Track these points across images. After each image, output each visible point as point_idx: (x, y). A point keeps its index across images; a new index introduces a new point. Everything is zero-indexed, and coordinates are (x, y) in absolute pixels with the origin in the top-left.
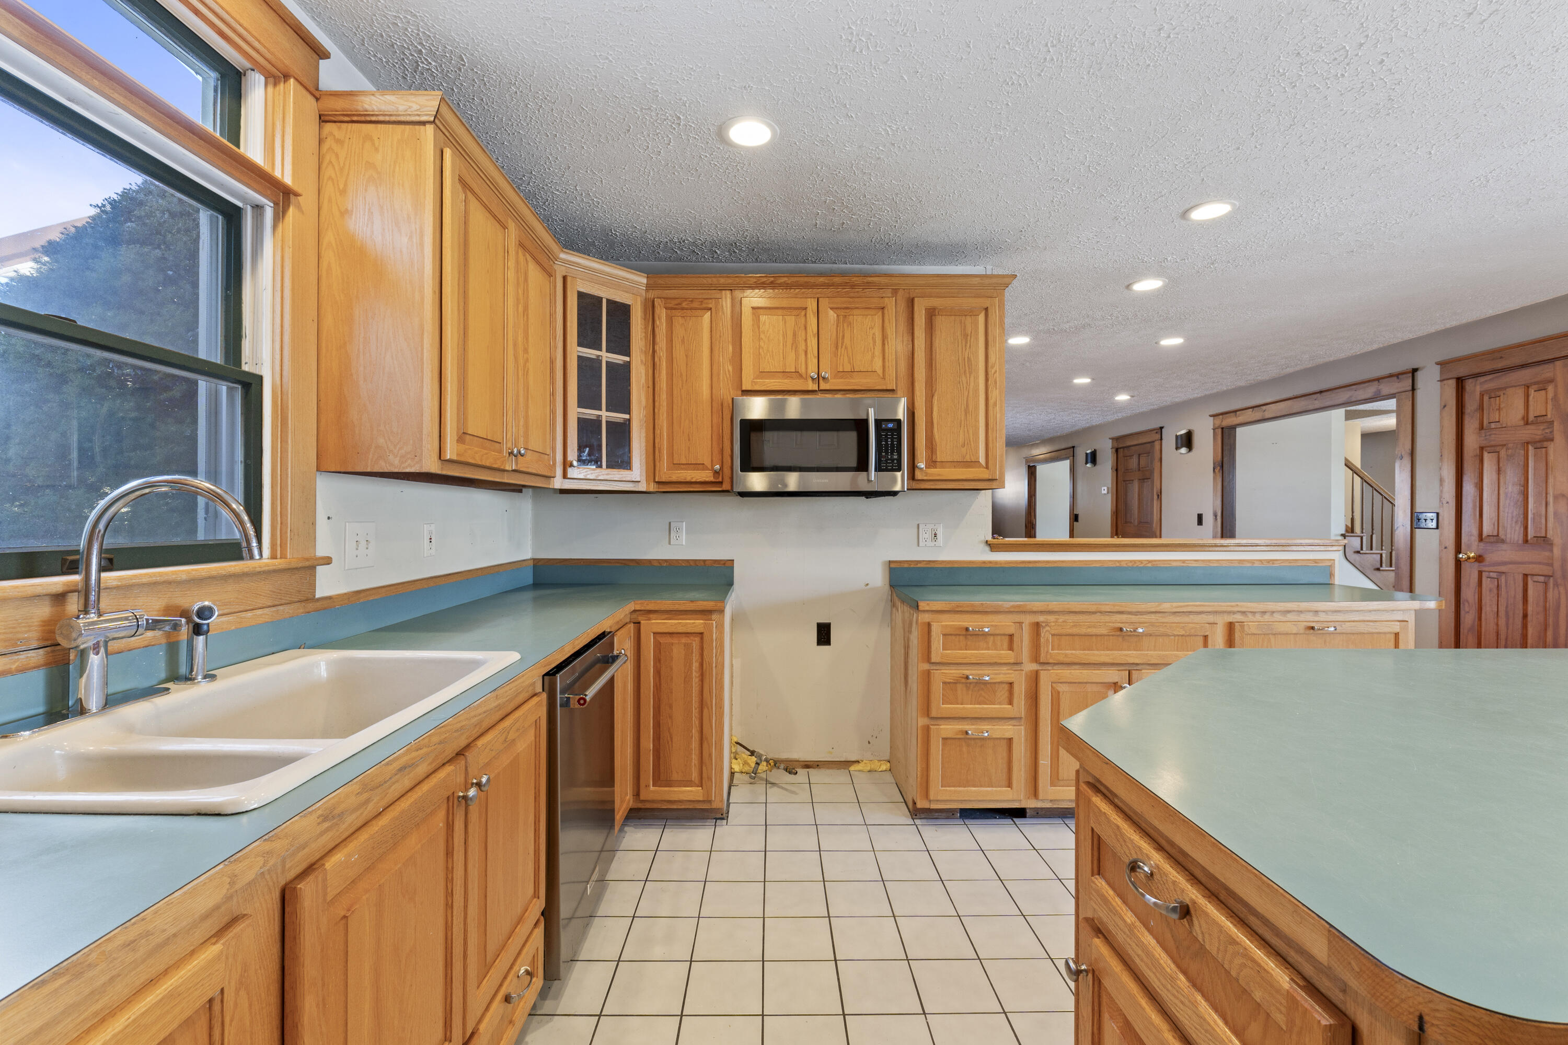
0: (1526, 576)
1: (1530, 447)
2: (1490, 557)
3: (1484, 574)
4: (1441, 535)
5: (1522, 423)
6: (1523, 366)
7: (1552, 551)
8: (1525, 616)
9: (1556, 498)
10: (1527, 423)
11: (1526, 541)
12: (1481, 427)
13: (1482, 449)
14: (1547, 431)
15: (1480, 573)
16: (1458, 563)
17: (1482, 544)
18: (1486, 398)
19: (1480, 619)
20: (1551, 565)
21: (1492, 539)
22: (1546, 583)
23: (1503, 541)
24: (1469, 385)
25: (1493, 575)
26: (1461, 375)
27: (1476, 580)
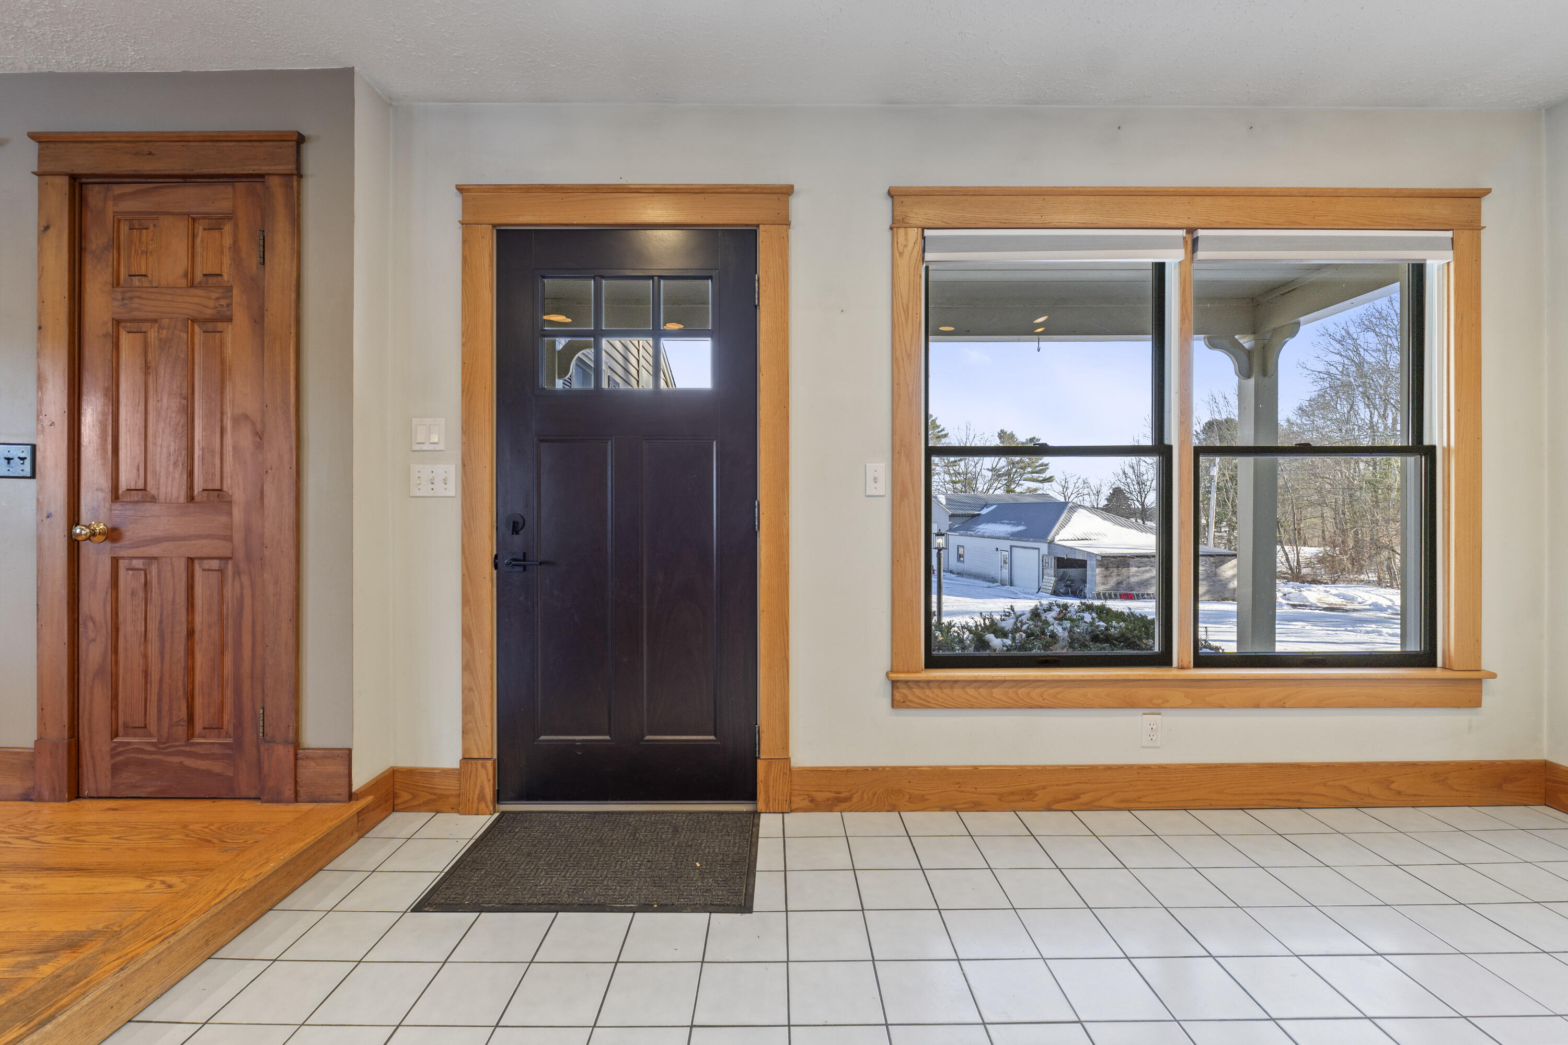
0: (191, 561)
1: (197, 329)
2: (132, 532)
3: (122, 564)
4: (40, 490)
5: (183, 282)
6: (186, 179)
7: (230, 514)
8: (191, 633)
9: (236, 420)
10: (192, 286)
11: (191, 498)
12: (116, 283)
13: (117, 322)
14: (223, 302)
15: (115, 561)
16: (74, 545)
17: (117, 506)
18: (124, 228)
19: (115, 650)
20: (229, 538)
21: (135, 496)
22: (221, 571)
23: (153, 500)
24: (94, 195)
25: (138, 563)
26: (78, 171)
27: (108, 576)
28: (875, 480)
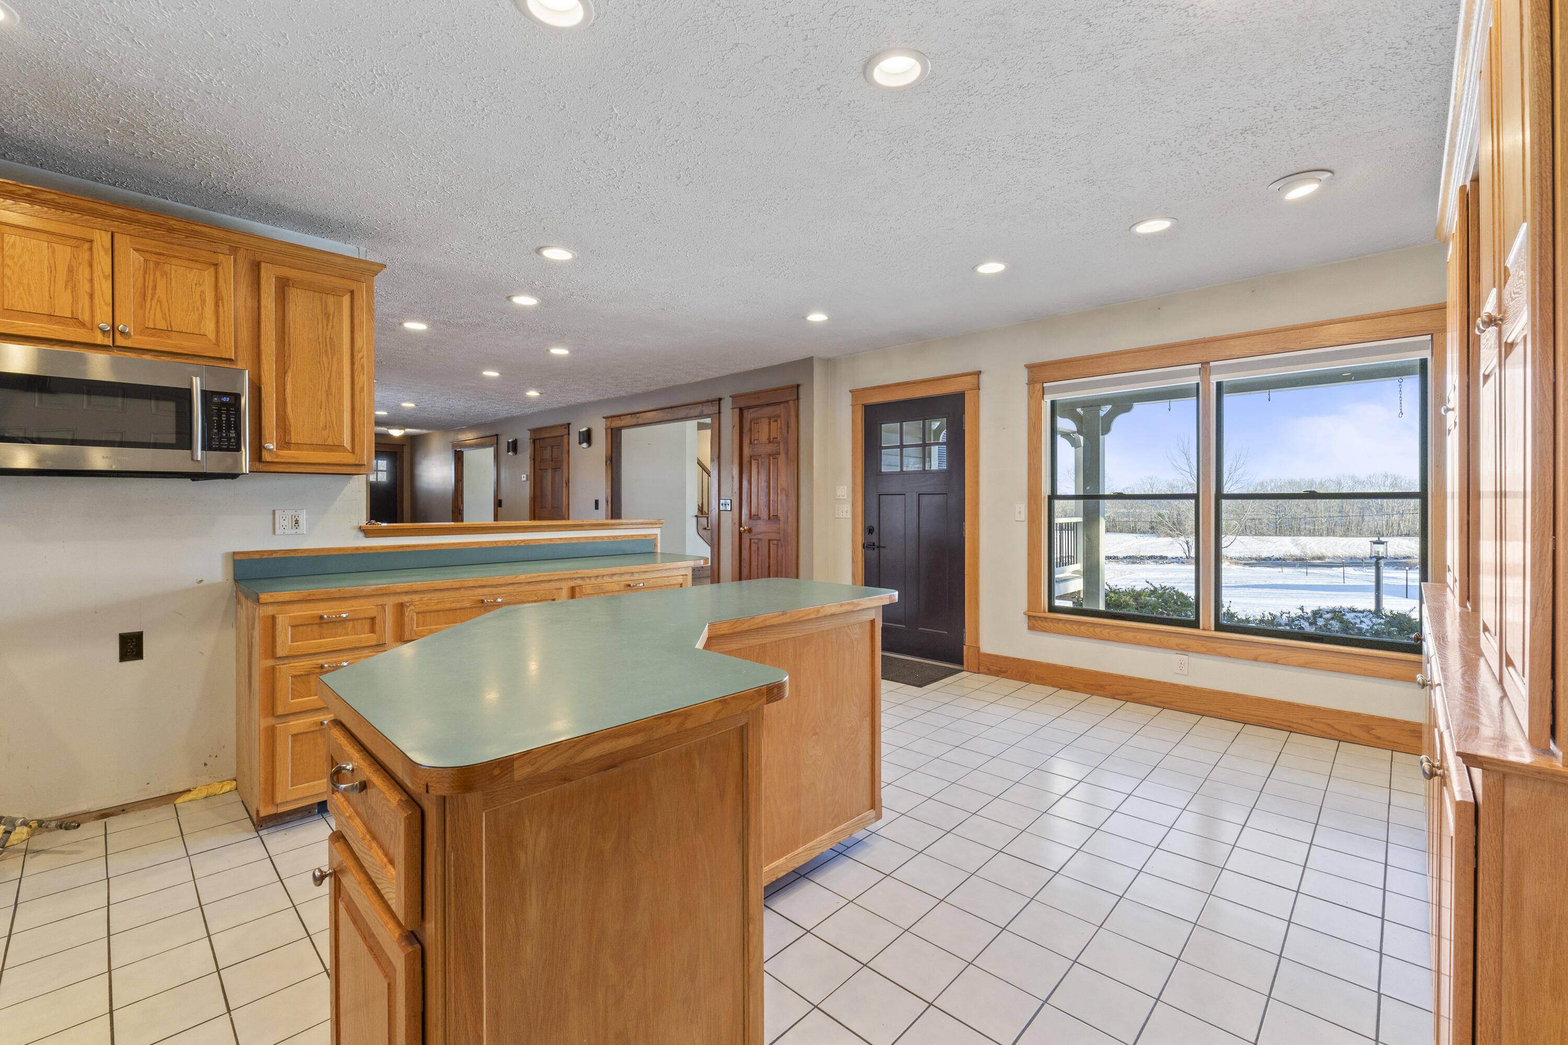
0: (769, 540)
1: (771, 458)
2: (755, 530)
3: (752, 541)
4: (733, 515)
5: (767, 441)
6: (768, 405)
7: (779, 524)
8: (769, 567)
9: (781, 490)
10: (770, 442)
11: (769, 518)
12: (751, 443)
13: (751, 457)
14: (778, 448)
15: (750, 540)
16: (740, 533)
17: (751, 521)
18: (753, 423)
19: (750, 571)
20: (779, 533)
21: (756, 517)
22: (777, 545)
23: (760, 518)
24: (745, 412)
25: (756, 541)
26: (742, 406)
27: (749, 545)
28: (1020, 513)
